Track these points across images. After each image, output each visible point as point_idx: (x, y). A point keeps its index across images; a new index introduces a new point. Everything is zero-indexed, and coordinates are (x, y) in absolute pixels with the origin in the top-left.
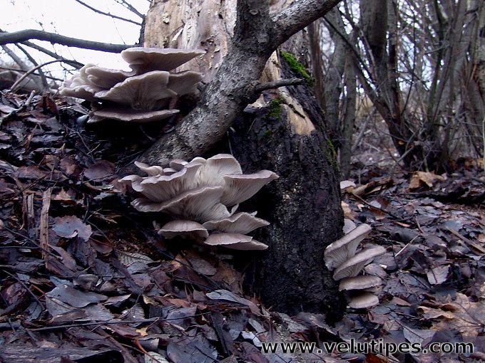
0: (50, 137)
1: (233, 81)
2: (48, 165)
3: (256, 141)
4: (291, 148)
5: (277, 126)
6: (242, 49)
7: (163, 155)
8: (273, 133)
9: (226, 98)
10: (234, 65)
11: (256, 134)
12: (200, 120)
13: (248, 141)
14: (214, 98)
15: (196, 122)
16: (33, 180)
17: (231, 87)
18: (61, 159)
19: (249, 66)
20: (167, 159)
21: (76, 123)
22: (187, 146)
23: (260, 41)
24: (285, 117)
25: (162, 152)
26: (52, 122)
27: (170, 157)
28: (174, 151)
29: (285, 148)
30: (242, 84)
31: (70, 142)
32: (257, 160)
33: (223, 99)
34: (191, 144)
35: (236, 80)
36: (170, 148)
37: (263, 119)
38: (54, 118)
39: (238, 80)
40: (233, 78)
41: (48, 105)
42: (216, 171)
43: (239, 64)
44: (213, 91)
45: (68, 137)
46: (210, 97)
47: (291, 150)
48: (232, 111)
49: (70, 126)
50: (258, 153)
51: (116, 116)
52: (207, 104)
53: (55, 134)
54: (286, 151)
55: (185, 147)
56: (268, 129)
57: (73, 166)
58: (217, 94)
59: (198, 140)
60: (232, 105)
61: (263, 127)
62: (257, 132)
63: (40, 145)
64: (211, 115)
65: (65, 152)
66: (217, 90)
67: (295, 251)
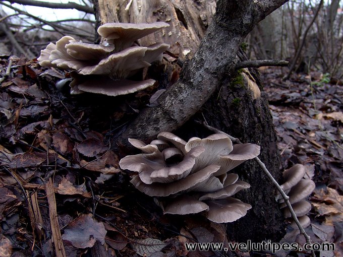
0: (36, 108)
1: (217, 60)
2: (42, 145)
3: (226, 108)
4: (255, 112)
5: (242, 93)
6: (227, 29)
7: (150, 128)
8: (240, 101)
9: (210, 75)
10: (218, 45)
11: (224, 101)
12: (185, 95)
13: (219, 108)
14: (198, 76)
15: (181, 97)
16: (30, 168)
17: (215, 65)
18: (52, 135)
19: (233, 46)
20: (154, 131)
21: (55, 88)
22: (172, 119)
23: (245, 22)
24: (247, 84)
25: (149, 124)
26: (34, 89)
27: (157, 129)
28: (161, 124)
29: (250, 113)
30: (225, 62)
31: (56, 112)
32: (229, 125)
33: (207, 77)
34: (176, 117)
35: (219, 59)
36: (157, 121)
37: (228, 87)
38: (35, 85)
39: (222, 59)
40: (217, 57)
41: (27, 72)
42: (211, 149)
43: (223, 44)
44: (198, 69)
45: (53, 106)
46: (194, 74)
47: (255, 115)
48: (213, 86)
49: (51, 92)
50: (229, 118)
51: (103, 92)
52: (192, 81)
53: (41, 105)
54: (252, 116)
55: (170, 120)
56: (235, 97)
57: (65, 141)
58: (201, 71)
59: (183, 113)
60: (215, 81)
61: (229, 94)
62: (225, 99)
63: (29, 119)
64: (195, 91)
65: (53, 124)
66: (201, 67)
67: (260, 197)
